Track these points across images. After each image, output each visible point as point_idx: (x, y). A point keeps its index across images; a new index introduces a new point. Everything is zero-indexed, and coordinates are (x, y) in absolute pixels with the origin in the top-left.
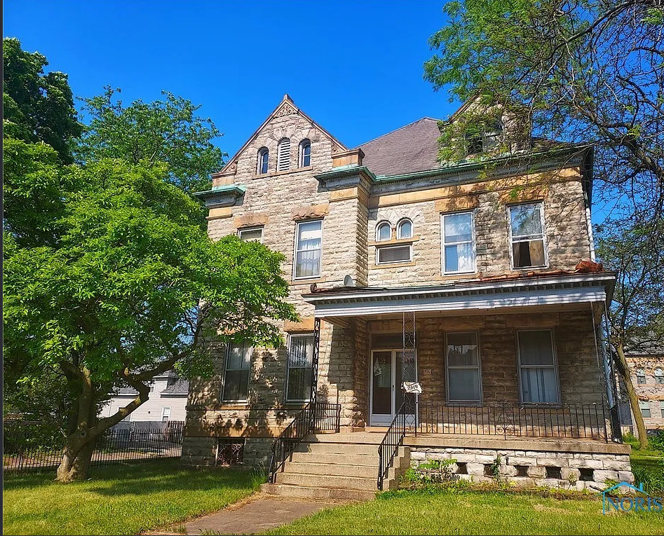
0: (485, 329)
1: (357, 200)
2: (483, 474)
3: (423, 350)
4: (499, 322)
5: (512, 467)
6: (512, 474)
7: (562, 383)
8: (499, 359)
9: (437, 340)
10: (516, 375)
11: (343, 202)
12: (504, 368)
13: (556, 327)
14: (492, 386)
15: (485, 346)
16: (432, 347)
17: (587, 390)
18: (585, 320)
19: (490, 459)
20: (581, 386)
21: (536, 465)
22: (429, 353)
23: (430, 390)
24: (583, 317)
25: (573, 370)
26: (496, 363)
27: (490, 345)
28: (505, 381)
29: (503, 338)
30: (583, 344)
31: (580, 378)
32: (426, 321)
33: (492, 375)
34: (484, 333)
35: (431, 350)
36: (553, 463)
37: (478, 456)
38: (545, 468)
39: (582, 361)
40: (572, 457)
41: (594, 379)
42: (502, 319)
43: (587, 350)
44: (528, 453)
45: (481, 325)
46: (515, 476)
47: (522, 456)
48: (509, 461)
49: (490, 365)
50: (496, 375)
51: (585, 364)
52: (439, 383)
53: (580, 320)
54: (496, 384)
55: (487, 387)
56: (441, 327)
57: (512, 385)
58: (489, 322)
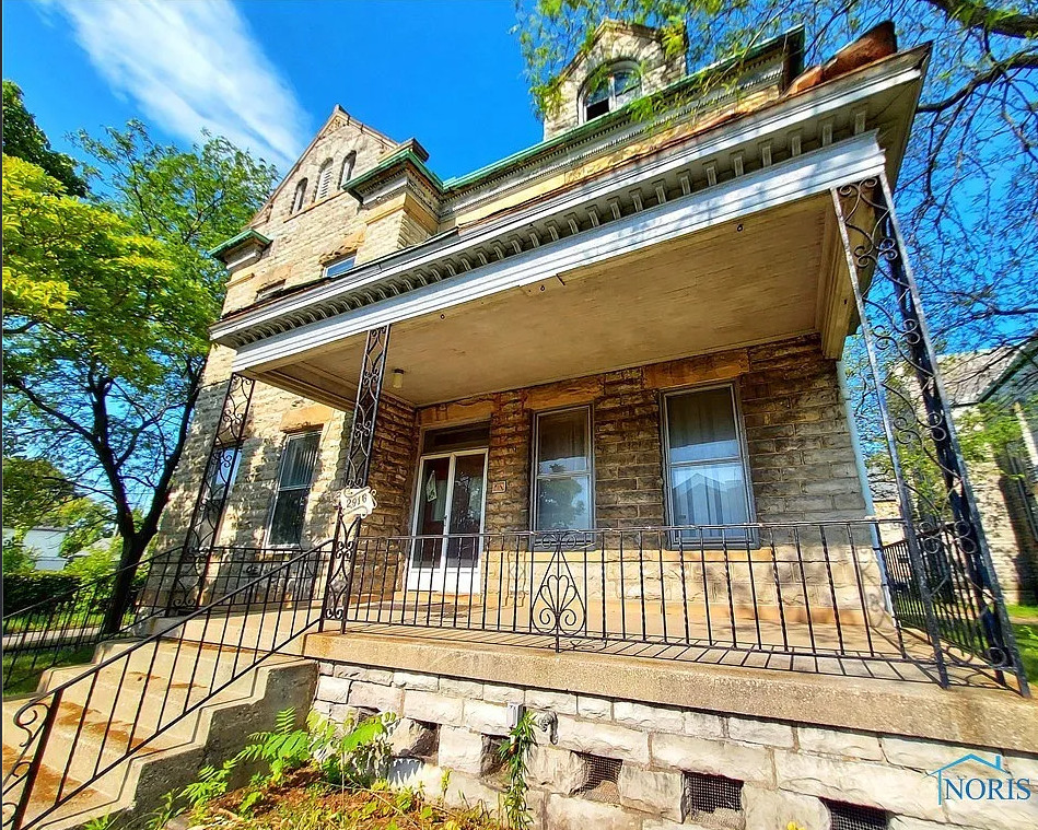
0: (602, 399)
1: (402, 212)
2: (477, 770)
3: (496, 448)
4: (631, 381)
5: (564, 757)
6: (568, 784)
7: (758, 491)
8: (628, 452)
9: (520, 429)
10: (660, 482)
11: (383, 220)
12: (635, 470)
13: (742, 377)
14: (612, 508)
15: (602, 429)
16: (510, 441)
17: (818, 504)
18: (805, 354)
19: (501, 719)
20: (804, 496)
21: (646, 760)
22: (505, 452)
23: (503, 521)
24: (801, 349)
25: (782, 462)
26: (622, 461)
27: (611, 428)
28: (638, 495)
29: (637, 411)
30: (803, 404)
31: (801, 478)
32: (504, 398)
33: (612, 484)
34: (601, 406)
35: (508, 447)
36: (712, 762)
37: (471, 707)
38: (678, 777)
39: (802, 441)
40: (789, 743)
41: (833, 478)
42: (635, 375)
43: (812, 417)
44: (622, 710)
45: (596, 391)
46: (574, 793)
47: (598, 719)
48: (560, 732)
49: (611, 465)
50: (623, 484)
51: (810, 446)
52: (517, 506)
53: (794, 356)
54: (621, 502)
55: (603, 510)
56: (527, 405)
57: (653, 502)
58: (613, 384)
